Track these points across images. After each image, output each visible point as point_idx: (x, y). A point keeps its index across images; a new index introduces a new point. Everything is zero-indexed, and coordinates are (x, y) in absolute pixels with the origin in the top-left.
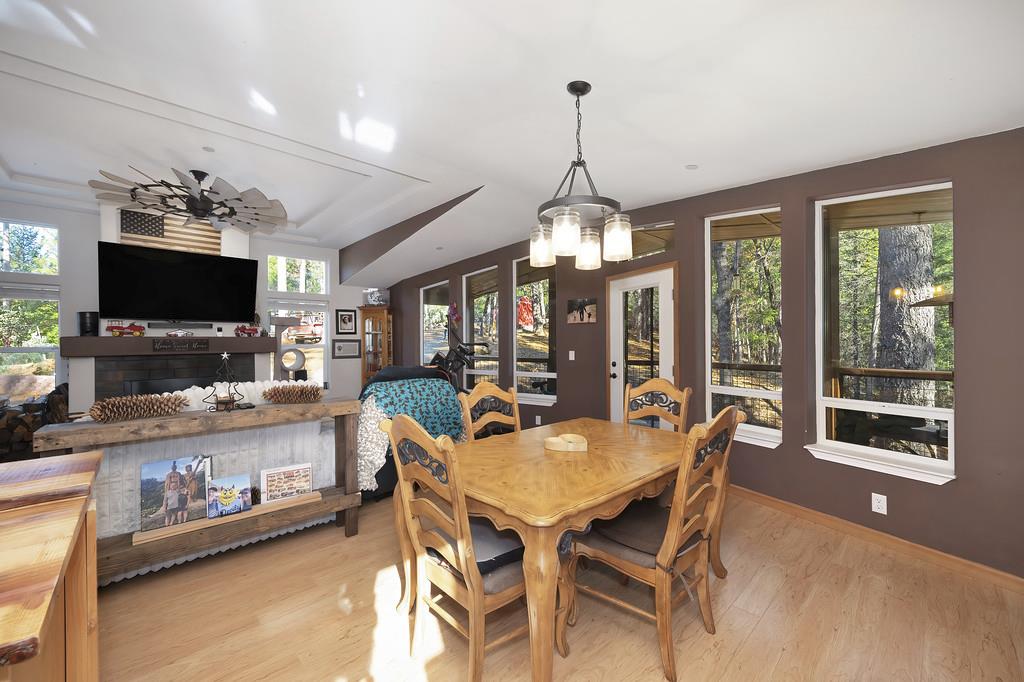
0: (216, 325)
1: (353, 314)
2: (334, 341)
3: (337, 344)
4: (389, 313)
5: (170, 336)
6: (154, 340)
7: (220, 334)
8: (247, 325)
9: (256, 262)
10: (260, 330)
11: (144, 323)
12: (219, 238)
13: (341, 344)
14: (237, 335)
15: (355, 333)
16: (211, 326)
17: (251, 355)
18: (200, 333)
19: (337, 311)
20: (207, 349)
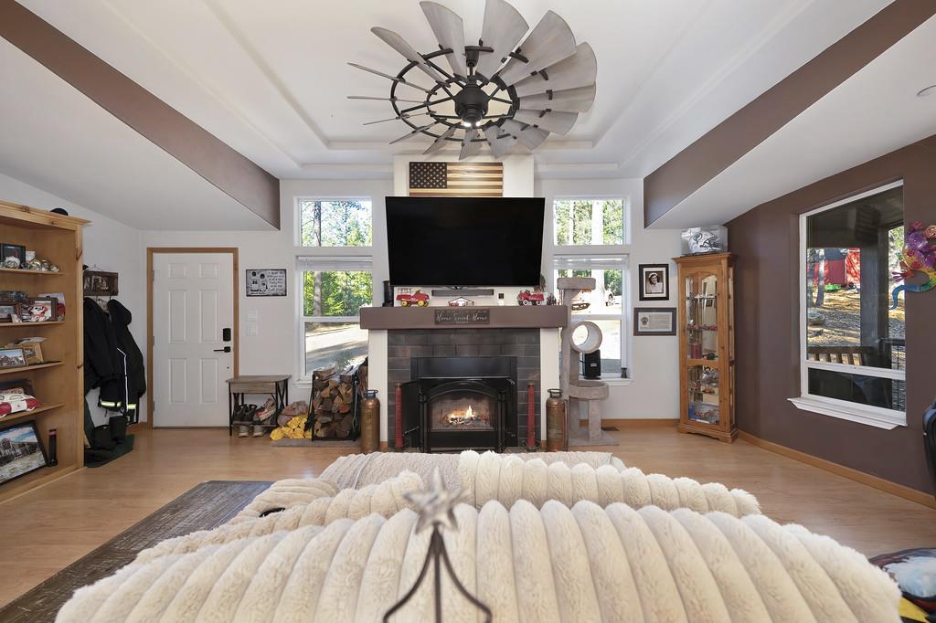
0: (498, 290)
1: (664, 269)
2: (637, 311)
3: (641, 315)
4: (729, 265)
5: (451, 305)
6: (437, 311)
7: (501, 303)
8: (531, 290)
9: (543, 199)
10: (546, 296)
11: (427, 291)
12: (501, 179)
13: (647, 315)
14: (521, 303)
15: (667, 298)
16: (492, 292)
17: (536, 331)
18: (481, 302)
19: (641, 267)
20: (487, 321)
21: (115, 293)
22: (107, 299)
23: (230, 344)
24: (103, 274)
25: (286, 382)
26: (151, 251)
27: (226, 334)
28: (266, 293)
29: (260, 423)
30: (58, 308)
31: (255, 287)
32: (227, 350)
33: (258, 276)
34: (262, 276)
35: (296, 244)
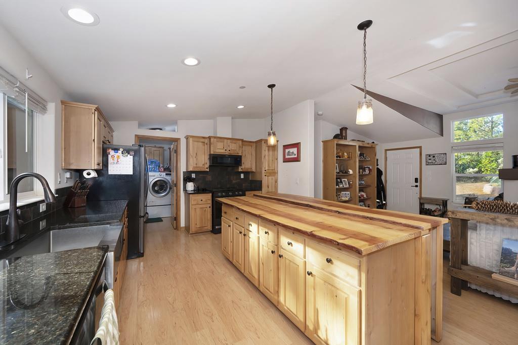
23: (418, 184)
25: (446, 201)
26: (386, 150)
27: (416, 180)
28: (436, 164)
30: (370, 170)
31: (430, 161)
32: (416, 186)
33: (431, 157)
34: (434, 157)
35: (452, 141)
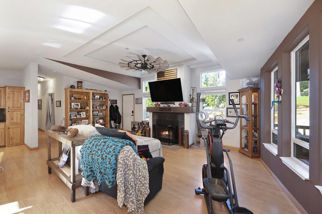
2: (228, 108)
3: (229, 110)
5: (164, 106)
6: (160, 108)
7: (174, 106)
8: (181, 102)
9: (180, 78)
11: (159, 103)
12: (176, 73)
13: (231, 110)
14: (180, 106)
16: (174, 103)
17: (183, 114)
19: (230, 93)
20: (170, 111)
21: (117, 104)
22: (115, 105)
24: (115, 100)
26: (123, 95)
27: (133, 112)
28: (138, 103)
29: (135, 131)
30: (107, 107)
32: (133, 115)
34: (138, 100)
35: (144, 92)
